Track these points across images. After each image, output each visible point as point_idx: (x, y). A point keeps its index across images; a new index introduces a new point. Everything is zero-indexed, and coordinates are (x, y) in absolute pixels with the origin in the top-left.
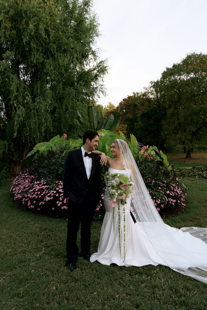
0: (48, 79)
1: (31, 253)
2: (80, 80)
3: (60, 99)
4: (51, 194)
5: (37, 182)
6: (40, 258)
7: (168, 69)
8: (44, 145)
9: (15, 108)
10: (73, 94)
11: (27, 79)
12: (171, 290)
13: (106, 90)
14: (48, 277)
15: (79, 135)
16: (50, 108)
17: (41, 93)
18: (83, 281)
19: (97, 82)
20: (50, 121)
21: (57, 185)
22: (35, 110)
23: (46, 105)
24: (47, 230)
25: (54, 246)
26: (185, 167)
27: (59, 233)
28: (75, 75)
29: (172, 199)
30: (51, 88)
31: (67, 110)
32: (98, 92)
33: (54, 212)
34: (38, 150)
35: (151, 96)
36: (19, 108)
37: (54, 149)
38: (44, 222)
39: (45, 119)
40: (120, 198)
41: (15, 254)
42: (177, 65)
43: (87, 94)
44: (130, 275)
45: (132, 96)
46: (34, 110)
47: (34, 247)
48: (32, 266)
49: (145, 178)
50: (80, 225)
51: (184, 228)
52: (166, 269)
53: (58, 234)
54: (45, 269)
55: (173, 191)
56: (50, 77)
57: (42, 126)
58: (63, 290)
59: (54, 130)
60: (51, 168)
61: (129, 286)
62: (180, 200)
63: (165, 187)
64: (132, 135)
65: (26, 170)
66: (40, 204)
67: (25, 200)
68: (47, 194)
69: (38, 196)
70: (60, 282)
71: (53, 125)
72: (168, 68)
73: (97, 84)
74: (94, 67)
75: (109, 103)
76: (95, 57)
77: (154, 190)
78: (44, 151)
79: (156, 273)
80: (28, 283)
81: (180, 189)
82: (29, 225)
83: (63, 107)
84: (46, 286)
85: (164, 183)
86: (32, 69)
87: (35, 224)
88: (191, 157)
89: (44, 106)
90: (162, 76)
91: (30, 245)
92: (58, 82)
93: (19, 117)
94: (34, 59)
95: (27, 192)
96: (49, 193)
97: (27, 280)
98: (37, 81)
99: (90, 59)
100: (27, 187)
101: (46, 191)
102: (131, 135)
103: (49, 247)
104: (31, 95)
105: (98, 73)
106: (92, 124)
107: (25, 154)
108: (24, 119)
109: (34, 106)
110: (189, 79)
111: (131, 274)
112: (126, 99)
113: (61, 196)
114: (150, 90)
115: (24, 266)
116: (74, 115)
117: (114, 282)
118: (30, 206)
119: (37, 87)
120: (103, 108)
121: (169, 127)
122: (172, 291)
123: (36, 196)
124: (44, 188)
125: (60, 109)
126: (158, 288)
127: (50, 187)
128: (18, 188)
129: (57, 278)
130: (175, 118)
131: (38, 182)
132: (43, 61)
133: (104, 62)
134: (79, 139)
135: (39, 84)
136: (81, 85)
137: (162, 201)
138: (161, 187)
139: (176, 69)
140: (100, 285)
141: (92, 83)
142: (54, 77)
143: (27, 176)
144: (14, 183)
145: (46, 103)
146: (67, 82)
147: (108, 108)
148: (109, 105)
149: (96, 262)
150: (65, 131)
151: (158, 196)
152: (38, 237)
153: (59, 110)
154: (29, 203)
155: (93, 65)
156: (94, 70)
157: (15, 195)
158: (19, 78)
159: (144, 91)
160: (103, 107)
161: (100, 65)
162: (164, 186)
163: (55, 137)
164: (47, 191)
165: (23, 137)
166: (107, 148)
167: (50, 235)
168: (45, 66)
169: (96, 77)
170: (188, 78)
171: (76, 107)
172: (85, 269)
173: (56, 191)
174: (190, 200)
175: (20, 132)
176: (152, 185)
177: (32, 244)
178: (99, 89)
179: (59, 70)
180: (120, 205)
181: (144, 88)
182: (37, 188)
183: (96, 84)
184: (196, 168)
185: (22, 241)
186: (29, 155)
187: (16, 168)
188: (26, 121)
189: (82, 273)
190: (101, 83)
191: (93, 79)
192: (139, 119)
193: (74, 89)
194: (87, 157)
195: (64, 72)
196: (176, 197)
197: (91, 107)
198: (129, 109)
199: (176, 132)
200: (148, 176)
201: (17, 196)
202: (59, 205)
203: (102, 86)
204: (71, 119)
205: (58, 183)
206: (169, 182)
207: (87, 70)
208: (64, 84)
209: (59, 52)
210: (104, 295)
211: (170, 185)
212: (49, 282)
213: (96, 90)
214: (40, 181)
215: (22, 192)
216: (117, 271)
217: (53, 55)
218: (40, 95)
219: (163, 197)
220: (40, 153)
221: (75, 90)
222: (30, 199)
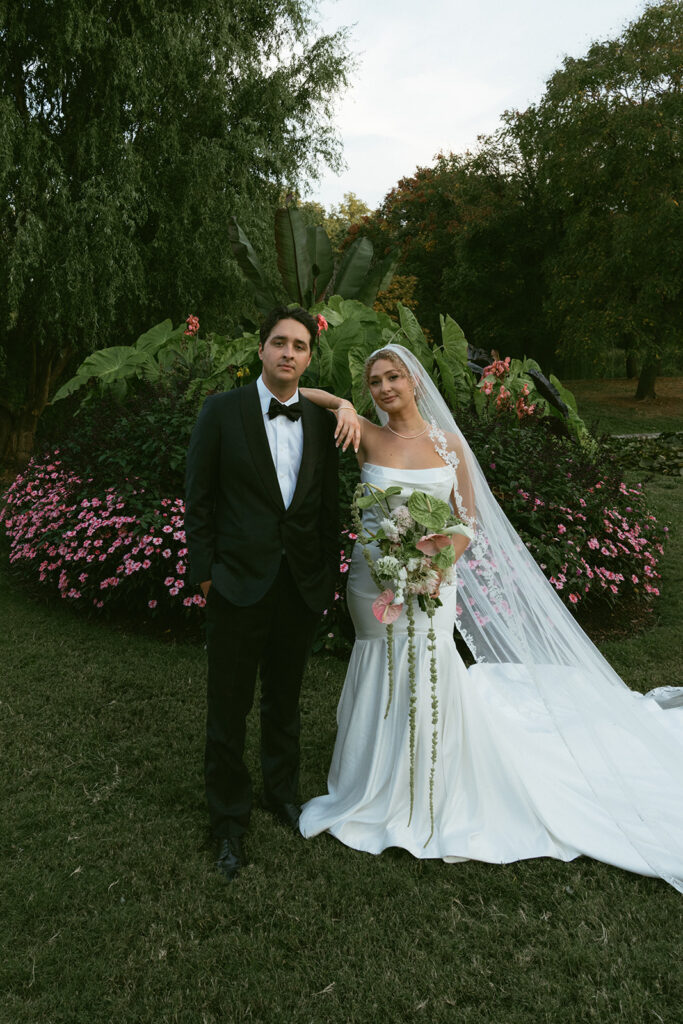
0: (129, 111)
1: (72, 784)
2: (243, 113)
3: (171, 184)
4: (142, 550)
5: (90, 501)
6: (107, 812)
7: (569, 62)
8: (117, 356)
9: (11, 220)
10: (218, 165)
11: (51, 113)
12: (647, 983)
13: (338, 148)
14: (138, 900)
15: (242, 318)
16: (134, 219)
17: (103, 165)
18: (275, 925)
19: (308, 119)
20: (135, 268)
21: (167, 514)
22: (82, 228)
23: (122, 207)
24: (131, 691)
25: (157, 758)
26: (634, 431)
27: (174, 703)
28: (226, 93)
29: (608, 569)
30: (139, 144)
31: (197, 223)
32: (309, 155)
33: (154, 614)
34: (94, 378)
35: (505, 169)
36: (23, 221)
37: (153, 373)
38: (118, 657)
39: (117, 261)
40: (417, 587)
41: (11, 792)
42: (607, 46)
43: (268, 165)
44: (465, 901)
45: (432, 168)
46: (78, 226)
47: (81, 761)
48: (74, 849)
49: (504, 490)
50: (258, 684)
51: (665, 688)
52: (613, 879)
53: (173, 710)
54: (124, 864)
55: (614, 538)
56: (134, 103)
57: (108, 285)
58: (195, 966)
59: (151, 301)
60: (141, 446)
61: (468, 961)
62: (639, 571)
63: (583, 524)
64: (449, 318)
65: (52, 454)
66: (104, 584)
67: (49, 568)
68: (128, 549)
69: (97, 557)
70: (185, 923)
71: (147, 282)
72: (572, 60)
73: (307, 127)
74: (296, 62)
75: (345, 196)
76: (299, 26)
77: (539, 538)
78: (115, 381)
79: (572, 897)
80: (58, 926)
81: (638, 528)
82: (65, 666)
83: (183, 215)
84: (131, 942)
85: (575, 506)
86: (69, 78)
87: (86, 663)
88: (654, 396)
89: (114, 210)
90: (546, 91)
91: (66, 752)
92: (165, 121)
93: (25, 254)
94: (74, 36)
95: (54, 538)
96: (134, 543)
97: (55, 910)
98: (87, 119)
99: (279, 32)
100: (55, 520)
101: (123, 535)
102: (442, 317)
103: (137, 763)
104: (67, 173)
105: (311, 84)
106: (293, 280)
107: (47, 388)
108: (41, 262)
109: (79, 211)
110: (652, 99)
111: (471, 898)
112: (411, 179)
113: (182, 558)
114: (501, 147)
115: (45, 845)
116: (222, 242)
117: (405, 933)
118: (68, 589)
119: (88, 141)
120: (327, 217)
121: (575, 284)
122: (653, 990)
123: (90, 553)
124: (117, 526)
125: (170, 221)
126: (589, 970)
127: (138, 522)
128: (22, 519)
129: (173, 906)
130: (595, 251)
131: (95, 502)
132: (109, 45)
133: (333, 43)
134: (246, 335)
135: (94, 131)
136: (247, 130)
137: (574, 580)
138: (567, 523)
139: (603, 63)
140: (345, 948)
141: (290, 123)
142: (149, 102)
143: (54, 476)
144: (9, 501)
145: (121, 200)
146: (197, 122)
147: (341, 216)
148: (347, 204)
149: (324, 839)
150: (190, 301)
151: (557, 560)
152: (96, 716)
153: (168, 227)
154: (63, 582)
155: (291, 54)
156: (296, 71)
157: (12, 545)
158: (24, 112)
159: (480, 146)
160: (324, 211)
161: (319, 55)
162: (577, 521)
163: (157, 327)
164: (127, 537)
165: (40, 325)
166: (353, 372)
167: (142, 711)
168: (114, 60)
169: (303, 99)
170: (650, 95)
171: (229, 213)
172: (280, 867)
173: (161, 540)
174: (673, 568)
175: (28, 307)
176: (534, 515)
177: (75, 746)
178: (313, 145)
179: (168, 75)
180: (413, 618)
181: (479, 138)
182: (89, 525)
183: (303, 127)
184: (678, 437)
185: (38, 734)
186: (63, 393)
187: (18, 437)
188: (50, 267)
189: (273, 887)
190: (324, 122)
191: (293, 109)
192: (459, 255)
193: (221, 146)
194: (280, 420)
195: (186, 82)
196: (623, 562)
197: (286, 214)
198: (423, 219)
199: (600, 301)
200: (518, 479)
201: (19, 550)
202: (174, 592)
203: (325, 132)
204: (214, 257)
205: (170, 506)
206: (599, 506)
207: (267, 75)
208: (187, 129)
209: (166, 7)
210: (365, 997)
211: (603, 514)
212: (143, 926)
213: (304, 150)
214: (103, 499)
215: (36, 535)
216: (410, 882)
217: (143, 21)
218: (98, 173)
219: (575, 565)
220: (103, 386)
221: (227, 148)
222: (67, 565)
